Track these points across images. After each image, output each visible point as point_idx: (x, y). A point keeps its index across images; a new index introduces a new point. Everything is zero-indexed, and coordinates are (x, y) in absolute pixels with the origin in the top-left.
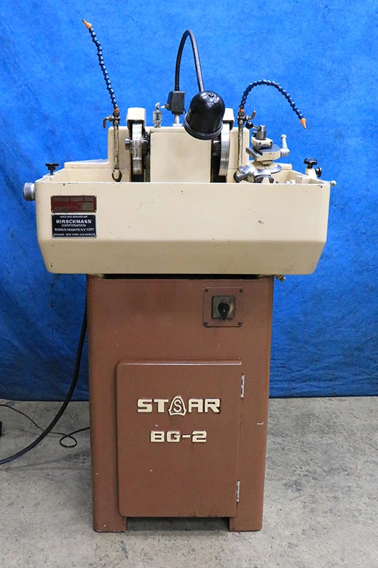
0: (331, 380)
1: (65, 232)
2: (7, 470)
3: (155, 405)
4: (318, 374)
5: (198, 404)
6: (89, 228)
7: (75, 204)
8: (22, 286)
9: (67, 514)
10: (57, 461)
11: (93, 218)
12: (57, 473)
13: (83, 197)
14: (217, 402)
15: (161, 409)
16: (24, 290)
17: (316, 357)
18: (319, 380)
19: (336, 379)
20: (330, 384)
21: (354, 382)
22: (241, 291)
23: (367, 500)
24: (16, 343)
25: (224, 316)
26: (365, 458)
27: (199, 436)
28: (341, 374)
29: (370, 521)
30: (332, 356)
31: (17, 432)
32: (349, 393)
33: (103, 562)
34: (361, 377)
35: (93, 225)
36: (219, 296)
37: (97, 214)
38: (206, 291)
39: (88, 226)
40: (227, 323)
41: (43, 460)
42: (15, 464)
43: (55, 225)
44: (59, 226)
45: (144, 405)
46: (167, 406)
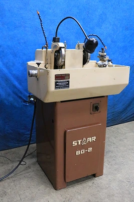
1: (59, 87)
3: (78, 143)
5: (90, 139)
6: (67, 85)
7: (63, 77)
9: (42, 187)
10: (24, 171)
11: (68, 81)
13: (66, 74)
14: (95, 137)
15: (79, 144)
22: (100, 101)
27: (90, 150)
31: (1, 164)
35: (68, 84)
36: (95, 104)
37: (70, 80)
39: (67, 84)
40: (97, 112)
43: (56, 85)
44: (58, 85)
45: (75, 143)
46: (81, 142)
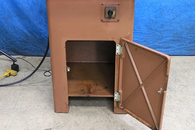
0: (167, 48)
2: (20, 86)
4: (161, 45)
8: (26, 5)
9: (44, 105)
10: (42, 82)
12: (42, 87)
16: (27, 7)
17: (161, 37)
18: (162, 48)
19: (170, 47)
20: (167, 49)
21: (178, 49)
22: (119, 5)
23: (178, 102)
24: (25, 31)
25: (110, 17)
26: (180, 83)
28: (172, 45)
29: (178, 111)
30: (168, 37)
31: (26, 70)
32: (176, 54)
33: (57, 125)
34: (181, 47)
36: (108, 8)
38: (102, 4)
40: (112, 20)
41: (36, 82)
42: (24, 83)
